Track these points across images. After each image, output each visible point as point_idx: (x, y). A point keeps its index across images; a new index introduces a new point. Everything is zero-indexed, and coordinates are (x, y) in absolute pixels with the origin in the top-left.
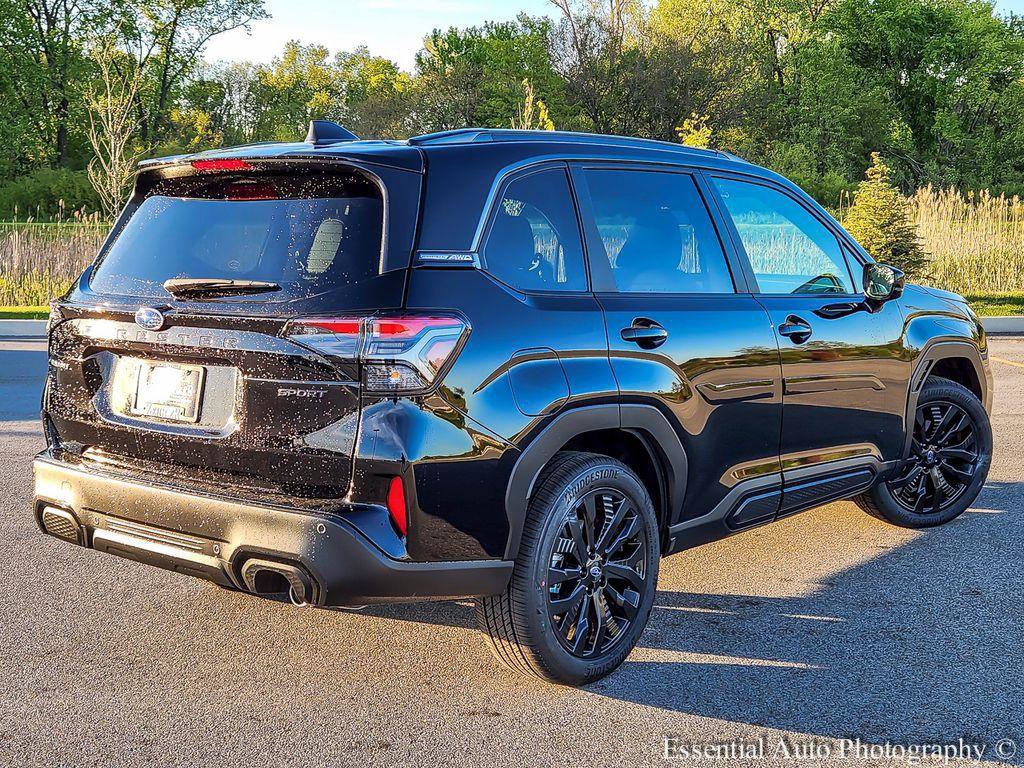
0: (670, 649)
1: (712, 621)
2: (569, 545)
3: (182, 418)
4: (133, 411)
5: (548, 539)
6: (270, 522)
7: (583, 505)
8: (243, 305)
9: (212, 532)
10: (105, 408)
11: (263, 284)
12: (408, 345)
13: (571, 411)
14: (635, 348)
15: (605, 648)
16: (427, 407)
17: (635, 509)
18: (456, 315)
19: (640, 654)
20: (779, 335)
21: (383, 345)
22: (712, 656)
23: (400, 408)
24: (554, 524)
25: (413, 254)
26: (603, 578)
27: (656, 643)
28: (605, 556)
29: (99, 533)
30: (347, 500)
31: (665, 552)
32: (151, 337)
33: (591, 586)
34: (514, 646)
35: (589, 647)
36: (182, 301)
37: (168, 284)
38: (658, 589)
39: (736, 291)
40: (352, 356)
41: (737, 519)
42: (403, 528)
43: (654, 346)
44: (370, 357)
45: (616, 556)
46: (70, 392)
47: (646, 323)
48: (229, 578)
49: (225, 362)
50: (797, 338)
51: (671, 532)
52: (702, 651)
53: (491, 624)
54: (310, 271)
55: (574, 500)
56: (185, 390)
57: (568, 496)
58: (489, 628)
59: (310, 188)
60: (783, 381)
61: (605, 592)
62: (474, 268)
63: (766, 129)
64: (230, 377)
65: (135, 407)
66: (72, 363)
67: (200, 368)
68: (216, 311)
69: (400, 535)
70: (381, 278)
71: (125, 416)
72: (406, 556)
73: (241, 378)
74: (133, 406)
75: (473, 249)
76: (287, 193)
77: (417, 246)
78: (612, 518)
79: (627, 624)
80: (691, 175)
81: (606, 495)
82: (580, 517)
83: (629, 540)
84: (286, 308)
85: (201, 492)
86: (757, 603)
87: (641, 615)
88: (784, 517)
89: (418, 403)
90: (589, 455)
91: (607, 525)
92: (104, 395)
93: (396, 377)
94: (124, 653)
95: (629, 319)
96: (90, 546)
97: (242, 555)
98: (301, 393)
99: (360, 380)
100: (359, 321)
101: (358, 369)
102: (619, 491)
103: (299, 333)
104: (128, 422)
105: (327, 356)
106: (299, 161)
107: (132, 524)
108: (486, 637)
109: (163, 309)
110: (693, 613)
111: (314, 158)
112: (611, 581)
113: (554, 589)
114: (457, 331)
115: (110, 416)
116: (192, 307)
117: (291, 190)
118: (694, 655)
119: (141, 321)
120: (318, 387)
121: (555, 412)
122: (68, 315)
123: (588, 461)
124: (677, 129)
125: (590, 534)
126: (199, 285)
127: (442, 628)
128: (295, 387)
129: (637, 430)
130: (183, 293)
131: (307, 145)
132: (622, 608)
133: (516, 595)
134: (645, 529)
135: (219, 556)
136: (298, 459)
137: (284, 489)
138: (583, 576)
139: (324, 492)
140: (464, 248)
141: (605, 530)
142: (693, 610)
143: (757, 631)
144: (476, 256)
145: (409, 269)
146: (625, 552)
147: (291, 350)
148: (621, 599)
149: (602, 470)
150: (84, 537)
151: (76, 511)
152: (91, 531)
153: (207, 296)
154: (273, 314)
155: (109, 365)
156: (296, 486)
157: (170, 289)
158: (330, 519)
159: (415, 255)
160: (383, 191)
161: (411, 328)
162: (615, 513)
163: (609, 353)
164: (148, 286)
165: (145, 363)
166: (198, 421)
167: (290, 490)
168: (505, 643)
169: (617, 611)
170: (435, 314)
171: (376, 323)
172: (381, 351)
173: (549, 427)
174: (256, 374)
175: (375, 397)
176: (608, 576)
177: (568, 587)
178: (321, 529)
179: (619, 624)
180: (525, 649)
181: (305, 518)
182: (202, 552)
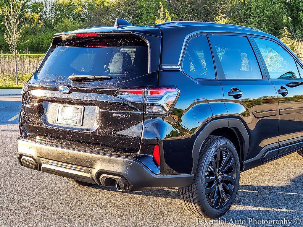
0: (243, 205)
1: (256, 195)
2: (211, 169)
3: (76, 124)
4: (57, 122)
5: (205, 166)
6: (110, 161)
7: (216, 155)
8: (99, 85)
9: (89, 165)
10: (46, 121)
11: (106, 77)
12: (160, 98)
13: (213, 121)
14: (232, 98)
15: (223, 205)
16: (165, 120)
17: (233, 156)
18: (174, 87)
19: (234, 207)
20: (278, 93)
21: (151, 98)
22: (259, 208)
23: (157, 120)
24: (207, 161)
25: (160, 65)
26: (222, 180)
27: (238, 203)
28: (222, 173)
29: (43, 166)
30: (138, 153)
31: (241, 171)
32: (64, 96)
33: (218, 183)
34: (193, 205)
35: (218, 205)
36: (75, 83)
37: (70, 77)
38: (240, 184)
39: (263, 78)
40: (140, 103)
41: (264, 159)
42: (159, 163)
43: (238, 98)
44: (147, 103)
45: (226, 172)
46: (31, 115)
47: (235, 89)
48: (95, 181)
49: (94, 105)
50: (283, 94)
51: (243, 164)
52: (255, 206)
53: (185, 196)
54: (111, 72)
55: (213, 152)
56: (77, 115)
57: (211, 151)
58: (184, 198)
59: (121, 43)
60: (279, 109)
61: (223, 185)
62: (179, 71)
63: (239, 19)
64: (94, 110)
65: (57, 121)
66: (33, 105)
67: (82, 107)
68: (89, 87)
69: (157, 165)
70: (149, 74)
71: (53, 124)
72: (159, 173)
73: (98, 110)
74: (57, 120)
75: (179, 64)
76: (112, 45)
77: (161, 63)
78: (225, 159)
79: (230, 196)
80: (247, 37)
81: (224, 151)
82: (215, 159)
83: (230, 167)
84: (116, 85)
85: (84, 151)
86: (270, 189)
87: (234, 193)
88: (279, 158)
89: (163, 119)
90: (217, 137)
91: (224, 161)
92: (45, 116)
93: (155, 110)
94: (50, 208)
95: (230, 88)
96: (40, 170)
97: (100, 173)
98: (122, 116)
99: (143, 111)
100: (143, 90)
101: (143, 107)
102: (228, 149)
103: (121, 94)
104: (55, 126)
105: (131, 103)
106: (117, 33)
107: (57, 162)
108: (182, 201)
109: (69, 86)
110: (248, 192)
111: (123, 32)
112: (225, 181)
113: (206, 184)
114: (176, 93)
115: (48, 124)
116: (79, 86)
117: (113, 44)
118: (252, 207)
119: (61, 91)
120: (128, 114)
121: (208, 121)
122: (31, 88)
123: (217, 139)
124: (214, 19)
125: (218, 164)
126: (82, 78)
127: (160, 198)
128: (120, 113)
129: (233, 127)
130: (75, 80)
131: (115, 27)
132: (228, 191)
133: (194, 186)
134: (235, 163)
135: (91, 173)
136: (120, 139)
137: (115, 149)
138: (216, 179)
139: (130, 150)
140: (176, 64)
141: (223, 163)
142: (248, 191)
143: (272, 198)
144: (180, 66)
145: (159, 71)
146: (229, 171)
147: (118, 100)
148: (228, 187)
149: (222, 142)
150: (38, 167)
151: (35, 158)
152: (41, 165)
153: (85, 81)
154: (111, 88)
155: (47, 106)
156: (119, 148)
157: (71, 79)
158: (133, 160)
159: (160, 66)
160: (148, 44)
161: (162, 92)
162: (226, 157)
163: (224, 100)
164: (61, 78)
165: (61, 105)
166: (82, 125)
167: (117, 150)
168: (190, 203)
169: (227, 192)
170: (168, 87)
171: (149, 91)
172: (151, 100)
173: (206, 127)
174: (105, 109)
175: (149, 117)
176: (224, 179)
177: (210, 184)
178: (130, 163)
179: (227, 196)
180: (197, 206)
181: (124, 160)
182: (84, 172)
